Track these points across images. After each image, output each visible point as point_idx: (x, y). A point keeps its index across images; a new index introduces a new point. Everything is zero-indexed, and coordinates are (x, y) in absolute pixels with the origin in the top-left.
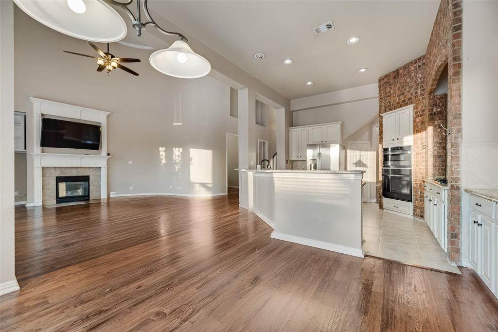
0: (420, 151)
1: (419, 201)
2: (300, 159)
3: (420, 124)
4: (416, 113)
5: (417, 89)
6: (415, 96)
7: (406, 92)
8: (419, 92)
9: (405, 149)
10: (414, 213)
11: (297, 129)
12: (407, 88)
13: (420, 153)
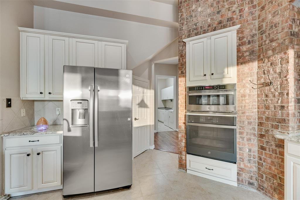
0: (248, 91)
1: (246, 162)
2: (47, 97)
3: (248, 54)
4: (240, 39)
5: (242, 5)
6: (240, 16)
7: (223, 10)
8: (247, 9)
9: (228, 88)
10: (238, 179)
11: (42, 36)
12: (225, 4)
13: (249, 95)
